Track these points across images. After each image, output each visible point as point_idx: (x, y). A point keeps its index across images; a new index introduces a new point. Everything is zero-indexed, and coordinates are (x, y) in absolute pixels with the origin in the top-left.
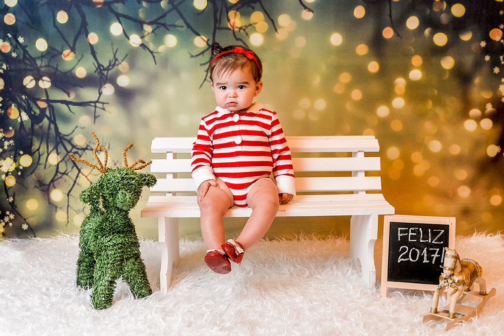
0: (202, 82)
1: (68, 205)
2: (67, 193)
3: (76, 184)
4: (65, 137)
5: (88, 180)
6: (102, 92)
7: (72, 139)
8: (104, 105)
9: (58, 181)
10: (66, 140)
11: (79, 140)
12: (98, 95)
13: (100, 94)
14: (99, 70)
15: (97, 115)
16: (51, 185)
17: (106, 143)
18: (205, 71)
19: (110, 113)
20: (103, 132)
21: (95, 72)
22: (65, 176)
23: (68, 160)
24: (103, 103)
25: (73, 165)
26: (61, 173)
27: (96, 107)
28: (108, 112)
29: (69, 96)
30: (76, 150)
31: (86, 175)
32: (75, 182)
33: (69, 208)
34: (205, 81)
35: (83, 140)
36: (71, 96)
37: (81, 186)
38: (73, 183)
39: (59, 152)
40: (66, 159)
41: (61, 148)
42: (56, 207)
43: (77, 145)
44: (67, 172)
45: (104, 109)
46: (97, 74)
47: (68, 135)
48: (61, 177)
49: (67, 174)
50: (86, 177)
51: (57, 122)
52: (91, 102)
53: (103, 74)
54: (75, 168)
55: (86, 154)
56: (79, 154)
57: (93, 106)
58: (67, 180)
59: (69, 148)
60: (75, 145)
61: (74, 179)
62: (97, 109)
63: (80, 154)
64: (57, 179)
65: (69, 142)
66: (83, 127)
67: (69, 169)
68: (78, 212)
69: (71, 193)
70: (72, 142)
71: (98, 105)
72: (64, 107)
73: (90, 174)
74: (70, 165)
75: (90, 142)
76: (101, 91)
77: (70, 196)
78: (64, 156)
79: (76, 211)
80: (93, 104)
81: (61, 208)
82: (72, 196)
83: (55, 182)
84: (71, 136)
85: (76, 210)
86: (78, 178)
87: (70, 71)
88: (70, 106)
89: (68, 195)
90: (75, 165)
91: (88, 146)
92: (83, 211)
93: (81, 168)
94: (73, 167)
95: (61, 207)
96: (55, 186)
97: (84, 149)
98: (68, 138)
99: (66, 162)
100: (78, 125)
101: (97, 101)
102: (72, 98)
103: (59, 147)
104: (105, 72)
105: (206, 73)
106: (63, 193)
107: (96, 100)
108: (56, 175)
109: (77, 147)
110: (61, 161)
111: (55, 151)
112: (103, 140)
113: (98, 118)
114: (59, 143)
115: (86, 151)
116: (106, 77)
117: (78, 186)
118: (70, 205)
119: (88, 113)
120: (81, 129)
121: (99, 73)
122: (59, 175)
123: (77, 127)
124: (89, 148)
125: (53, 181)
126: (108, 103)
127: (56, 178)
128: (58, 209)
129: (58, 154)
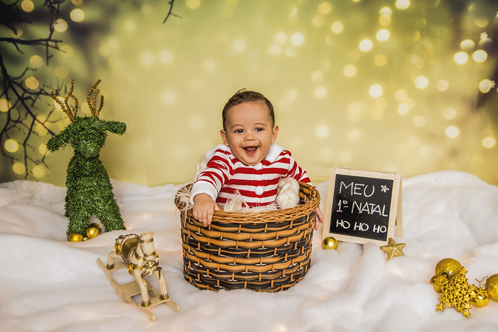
0: (166, 16)
1: (26, 157)
2: (23, 142)
3: (32, 134)
4: (15, 80)
5: (45, 127)
6: (54, 29)
7: (23, 82)
8: (58, 43)
9: (11, 130)
10: (16, 83)
11: (32, 84)
12: (49, 32)
13: (52, 30)
14: (48, 3)
15: (50, 54)
16: (4, 135)
17: (62, 86)
18: (169, 3)
19: (65, 52)
20: (58, 75)
21: (44, 5)
22: (19, 125)
23: (20, 106)
24: (56, 41)
25: (26, 111)
26: (14, 121)
27: (47, 45)
28: (62, 51)
29: (16, 34)
30: (29, 95)
31: (42, 122)
32: (31, 130)
33: (27, 159)
34: (170, 15)
35: (36, 83)
36: (18, 33)
37: (37, 134)
38: (28, 131)
39: (9, 97)
40: (18, 105)
41: (11, 93)
42: (13, 159)
43: (29, 89)
44: (21, 119)
45: (57, 48)
46: (46, 8)
47: (18, 78)
48: (14, 126)
49: (21, 122)
50: (43, 124)
51: (5, 64)
52: (42, 40)
53: (53, 7)
54: (29, 115)
55: (40, 99)
56: (32, 99)
57: (44, 45)
58: (22, 128)
59: (20, 92)
60: (26, 89)
61: (30, 127)
62: (49, 48)
63: (34, 99)
64: (10, 128)
65: (21, 85)
66: (34, 68)
67: (23, 117)
68: (37, 163)
69: (28, 143)
70: (23, 86)
71: (50, 43)
72: (11, 46)
73: (46, 121)
74: (23, 111)
75: (44, 85)
76: (52, 27)
77: (26, 146)
78: (15, 101)
79: (35, 162)
80: (44, 43)
81: (18, 160)
82: (29, 146)
83: (8, 132)
84: (22, 79)
85: (35, 160)
86: (34, 126)
87: (15, 4)
88: (18, 44)
89: (24, 144)
90: (29, 112)
91: (42, 90)
92: (43, 161)
93: (36, 115)
94: (26, 114)
95: (18, 158)
96: (8, 135)
97: (37, 94)
98: (19, 81)
99: (18, 109)
100: (29, 67)
101: (49, 39)
102: (19, 35)
103: (8, 92)
104: (56, 6)
105: (170, 6)
106: (19, 143)
107: (48, 37)
108: (8, 123)
109: (31, 91)
110: (13, 108)
111: (4, 96)
112: (58, 83)
113: (52, 59)
114: (8, 88)
115: (40, 96)
116: (58, 11)
117: (34, 135)
118: (28, 155)
119: (39, 52)
120: (32, 72)
121: (49, 6)
122: (12, 123)
123: (27, 69)
124: (43, 92)
125: (5, 130)
126: (61, 41)
127: (9, 126)
128: (15, 161)
129: (8, 99)
